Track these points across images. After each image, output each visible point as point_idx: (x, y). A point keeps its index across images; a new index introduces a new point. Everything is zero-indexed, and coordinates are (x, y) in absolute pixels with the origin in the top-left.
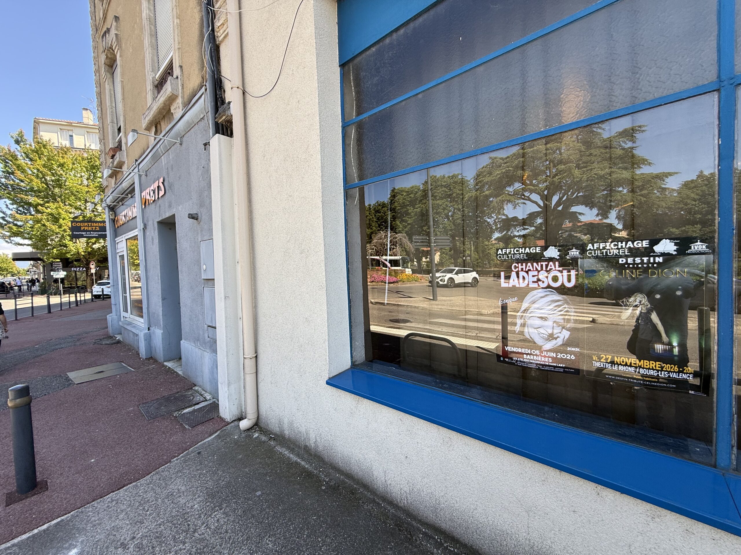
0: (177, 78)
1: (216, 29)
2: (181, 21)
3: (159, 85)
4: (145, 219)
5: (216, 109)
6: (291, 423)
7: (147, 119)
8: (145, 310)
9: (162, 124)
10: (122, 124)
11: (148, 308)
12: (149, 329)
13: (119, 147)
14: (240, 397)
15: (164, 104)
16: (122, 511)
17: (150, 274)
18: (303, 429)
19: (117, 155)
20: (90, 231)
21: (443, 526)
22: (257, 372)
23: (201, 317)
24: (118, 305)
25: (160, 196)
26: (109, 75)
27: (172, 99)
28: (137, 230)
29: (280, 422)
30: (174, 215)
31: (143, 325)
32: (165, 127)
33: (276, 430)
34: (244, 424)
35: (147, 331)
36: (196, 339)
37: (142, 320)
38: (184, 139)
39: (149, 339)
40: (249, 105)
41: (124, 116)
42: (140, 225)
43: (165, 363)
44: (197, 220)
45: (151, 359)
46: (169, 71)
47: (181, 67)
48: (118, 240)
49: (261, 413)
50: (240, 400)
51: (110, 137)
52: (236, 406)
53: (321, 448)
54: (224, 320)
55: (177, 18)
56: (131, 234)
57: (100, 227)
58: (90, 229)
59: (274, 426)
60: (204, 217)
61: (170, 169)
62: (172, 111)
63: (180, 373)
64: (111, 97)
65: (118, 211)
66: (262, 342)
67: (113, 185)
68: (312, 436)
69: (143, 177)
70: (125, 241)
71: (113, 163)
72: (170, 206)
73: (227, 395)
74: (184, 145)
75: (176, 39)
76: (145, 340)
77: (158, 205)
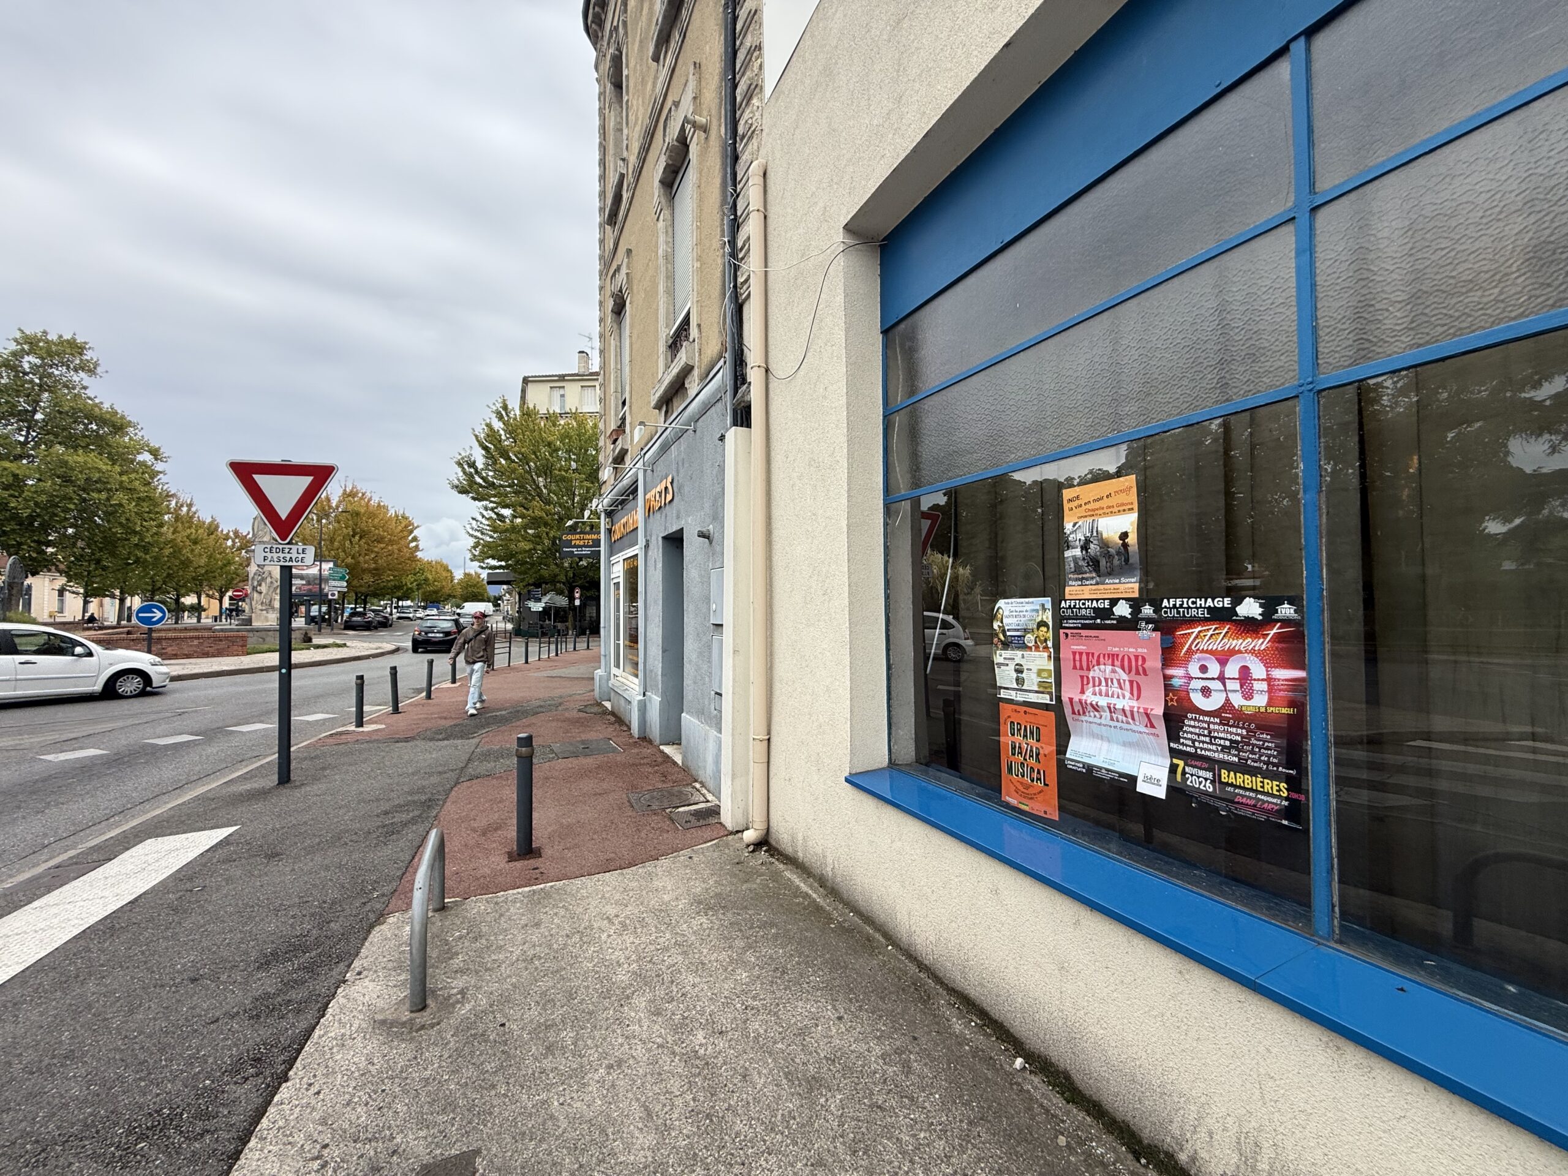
0: (694, 341)
2: (701, 265)
8: (641, 666)
10: (627, 395)
12: (644, 695)
19: (619, 441)
23: (707, 679)
24: (608, 657)
25: (667, 501)
26: (615, 326)
28: (637, 547)
30: (682, 529)
35: (641, 697)
36: (700, 713)
37: (636, 680)
39: (643, 707)
40: (771, 386)
45: (645, 739)
47: (699, 326)
48: (614, 559)
49: (771, 824)
54: (731, 684)
55: (697, 260)
60: (716, 537)
61: (680, 464)
62: (686, 386)
64: (616, 356)
65: (615, 519)
66: (776, 718)
69: (649, 472)
70: (622, 562)
72: (678, 517)
75: (695, 290)
76: (639, 710)
77: (664, 514)
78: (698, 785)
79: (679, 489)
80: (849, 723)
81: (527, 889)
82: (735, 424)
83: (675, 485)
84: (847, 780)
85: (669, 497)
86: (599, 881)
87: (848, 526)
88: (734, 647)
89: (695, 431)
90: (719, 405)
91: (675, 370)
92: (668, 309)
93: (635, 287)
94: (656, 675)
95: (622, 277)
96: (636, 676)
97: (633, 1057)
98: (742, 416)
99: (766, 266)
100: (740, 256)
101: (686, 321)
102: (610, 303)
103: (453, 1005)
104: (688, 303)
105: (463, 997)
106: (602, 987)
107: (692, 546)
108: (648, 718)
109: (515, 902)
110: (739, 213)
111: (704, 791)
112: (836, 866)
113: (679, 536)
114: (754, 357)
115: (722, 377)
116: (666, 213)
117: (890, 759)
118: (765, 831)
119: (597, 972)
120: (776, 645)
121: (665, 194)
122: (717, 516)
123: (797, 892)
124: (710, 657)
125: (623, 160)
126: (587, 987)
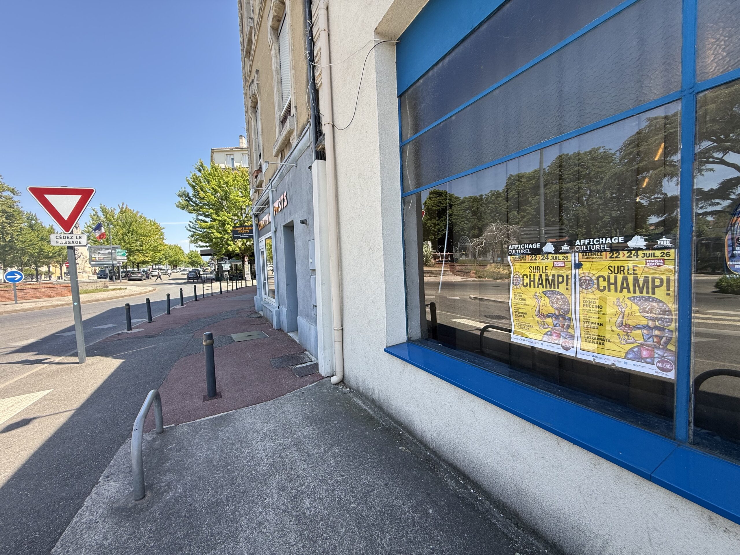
0: (293, 116)
1: (316, 79)
2: (295, 71)
3: (283, 121)
4: (276, 224)
5: (317, 139)
6: (364, 381)
7: (276, 148)
8: (276, 293)
9: (285, 151)
11: (278, 292)
12: (279, 308)
13: (260, 170)
14: (332, 360)
15: (286, 136)
16: (257, 415)
17: (279, 265)
18: (371, 386)
19: (259, 177)
20: (243, 234)
21: (459, 465)
22: (342, 341)
23: (309, 298)
26: (253, 115)
27: (290, 133)
29: (357, 380)
31: (274, 304)
32: (287, 154)
33: (355, 386)
34: (334, 380)
35: (277, 309)
36: (307, 316)
37: (274, 300)
38: (299, 162)
39: (279, 314)
40: (336, 135)
41: (263, 146)
42: (273, 229)
43: (288, 334)
44: (306, 224)
45: (280, 330)
46: (288, 111)
47: (296, 107)
48: (260, 239)
49: (345, 373)
50: (332, 363)
51: (255, 162)
52: (329, 366)
53: (382, 402)
55: (293, 69)
56: (268, 235)
57: (249, 230)
58: (244, 232)
59: (353, 383)
60: (309, 222)
62: (291, 141)
63: (297, 341)
65: (260, 218)
67: (257, 199)
68: (377, 392)
69: (275, 192)
71: (256, 182)
72: (290, 214)
73: (323, 356)
74: (298, 167)
76: (276, 315)
78: (307, 353)
79: (290, 199)
80: (385, 319)
81: (212, 417)
82: (317, 158)
83: (288, 197)
84: (385, 350)
85: (285, 204)
86: (253, 409)
87: (382, 210)
88: (322, 280)
89: (296, 166)
90: (309, 150)
91: (284, 133)
92: (279, 101)
93: (262, 91)
94: (284, 297)
95: (254, 86)
96: (274, 298)
97: (268, 520)
98: (321, 155)
99: (330, 63)
100: (316, 61)
101: (289, 106)
102: (250, 102)
103: (162, 494)
104: (289, 97)
105: (169, 488)
106: (251, 474)
107: (298, 228)
108: (281, 320)
109: (205, 425)
110: (314, 35)
111: (310, 356)
112: (381, 395)
113: (291, 225)
114: (325, 119)
115: (309, 135)
116: (276, 45)
117: (408, 337)
118: (342, 377)
119: (249, 466)
120: (344, 279)
121: (274, 35)
122: (310, 212)
123: (360, 410)
124: (310, 286)
125: (251, 18)
126: (242, 476)
